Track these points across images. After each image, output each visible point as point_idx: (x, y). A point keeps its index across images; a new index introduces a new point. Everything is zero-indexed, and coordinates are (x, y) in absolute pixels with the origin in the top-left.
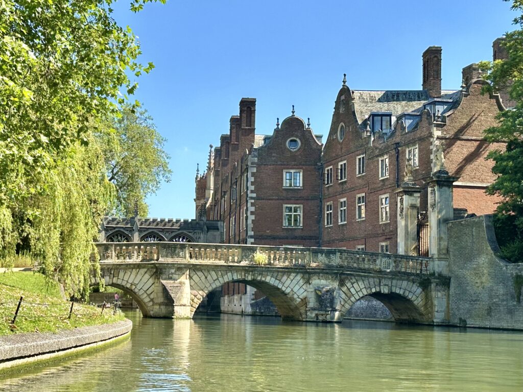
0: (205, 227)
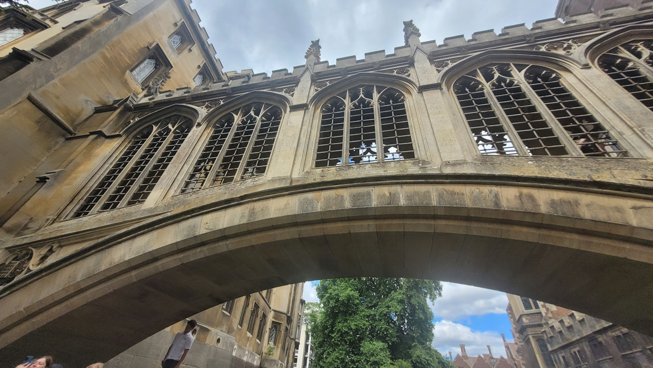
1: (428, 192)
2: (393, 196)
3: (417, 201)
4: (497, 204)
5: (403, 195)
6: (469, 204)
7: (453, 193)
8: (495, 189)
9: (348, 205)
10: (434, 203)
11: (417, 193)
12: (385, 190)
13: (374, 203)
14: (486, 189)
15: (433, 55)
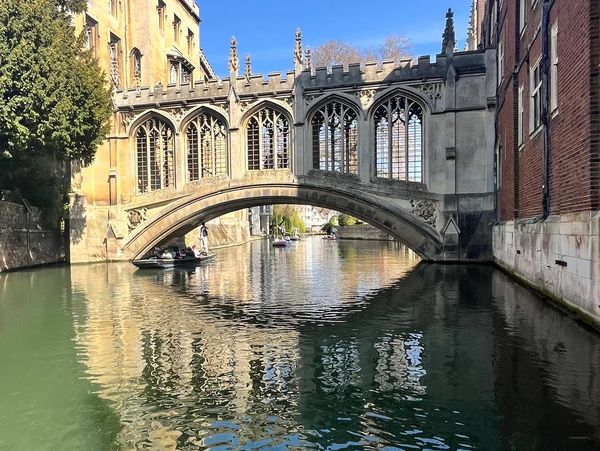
0: (451, 68)
1: (288, 190)
2: (277, 192)
5: (280, 191)
9: (262, 195)
11: (284, 191)
12: (275, 189)
14: (305, 190)
15: (306, 90)
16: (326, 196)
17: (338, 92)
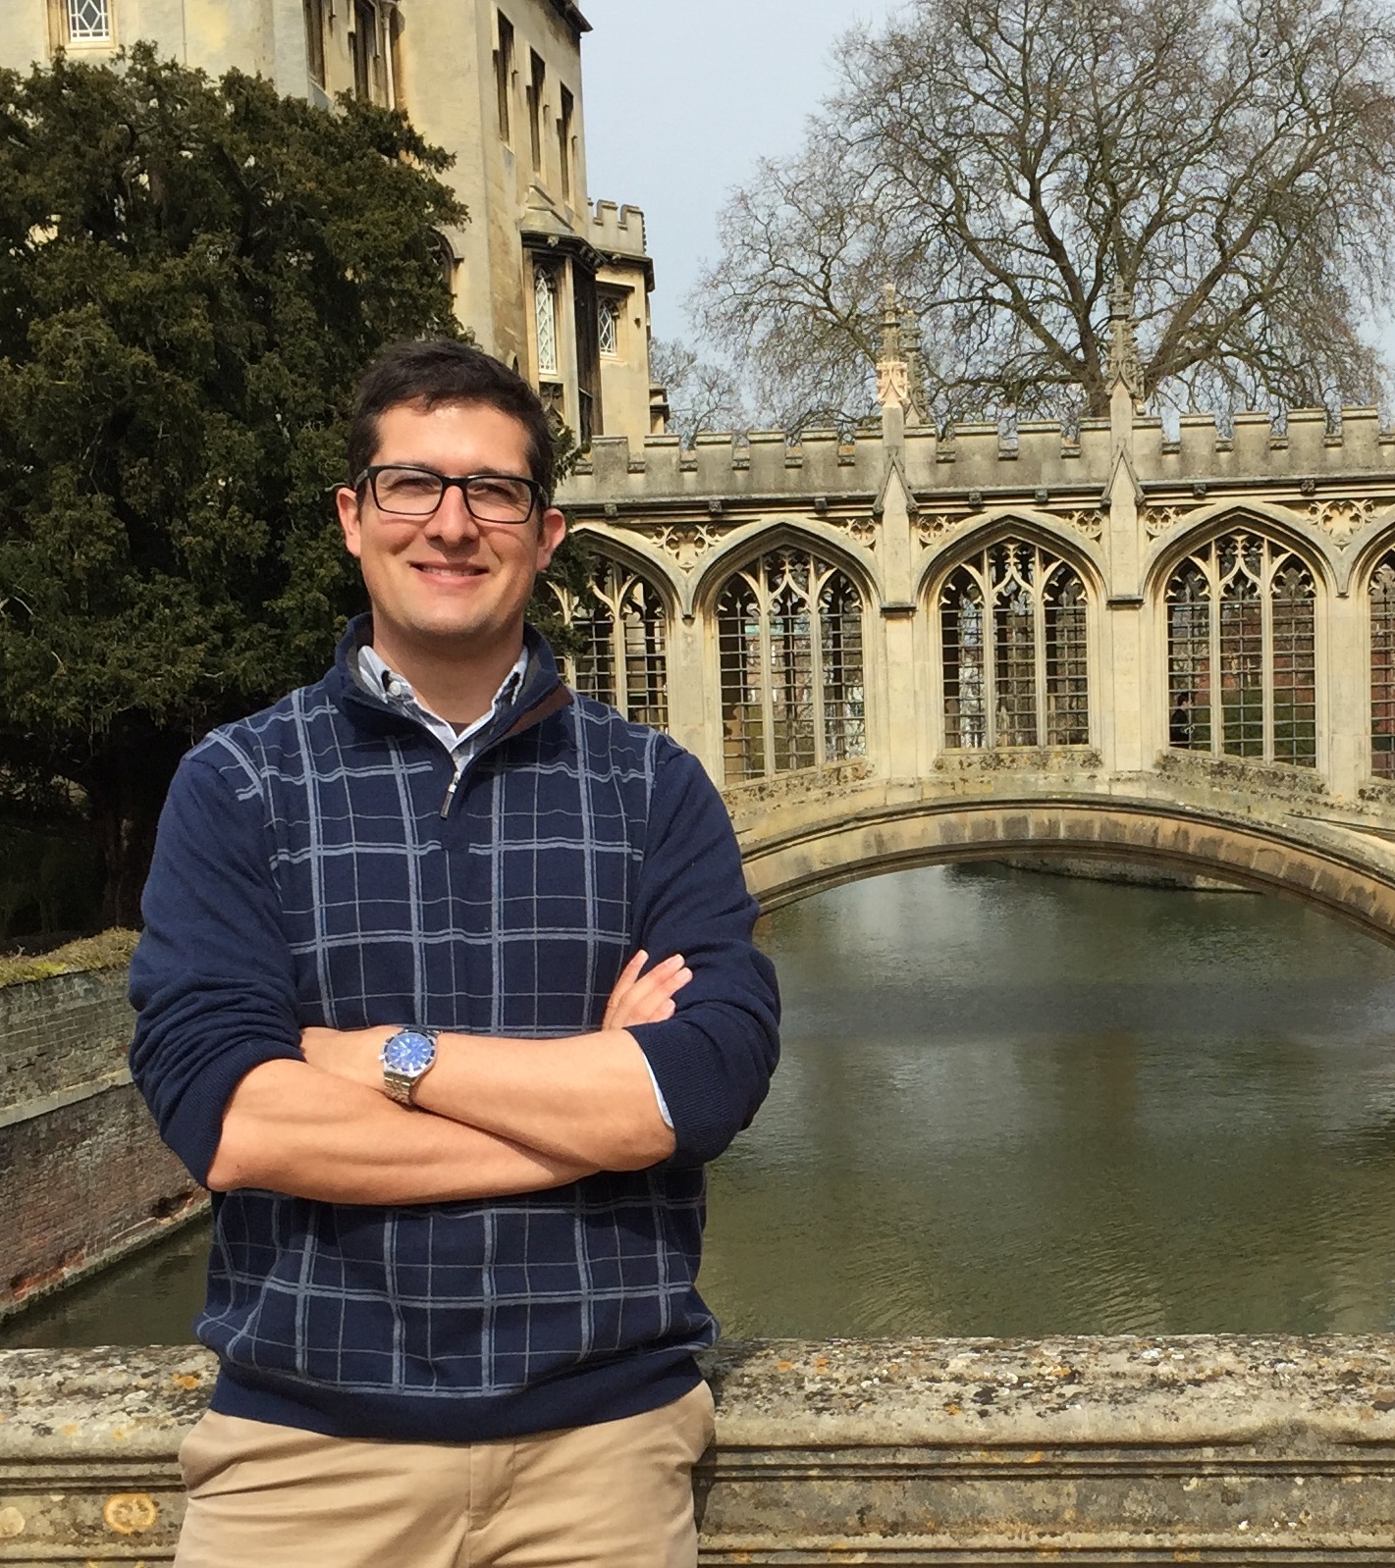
1: (1091, 821)
2: (1053, 825)
3: (1078, 832)
4: (1154, 840)
5: (1064, 822)
6: (1128, 840)
7: (1116, 824)
8: (1158, 820)
9: (1000, 834)
10: (1096, 837)
11: (1077, 822)
12: (1044, 815)
13: (1031, 834)
14: (1149, 821)
15: (1147, 490)
16: (1215, 843)
17: (1255, 502)
